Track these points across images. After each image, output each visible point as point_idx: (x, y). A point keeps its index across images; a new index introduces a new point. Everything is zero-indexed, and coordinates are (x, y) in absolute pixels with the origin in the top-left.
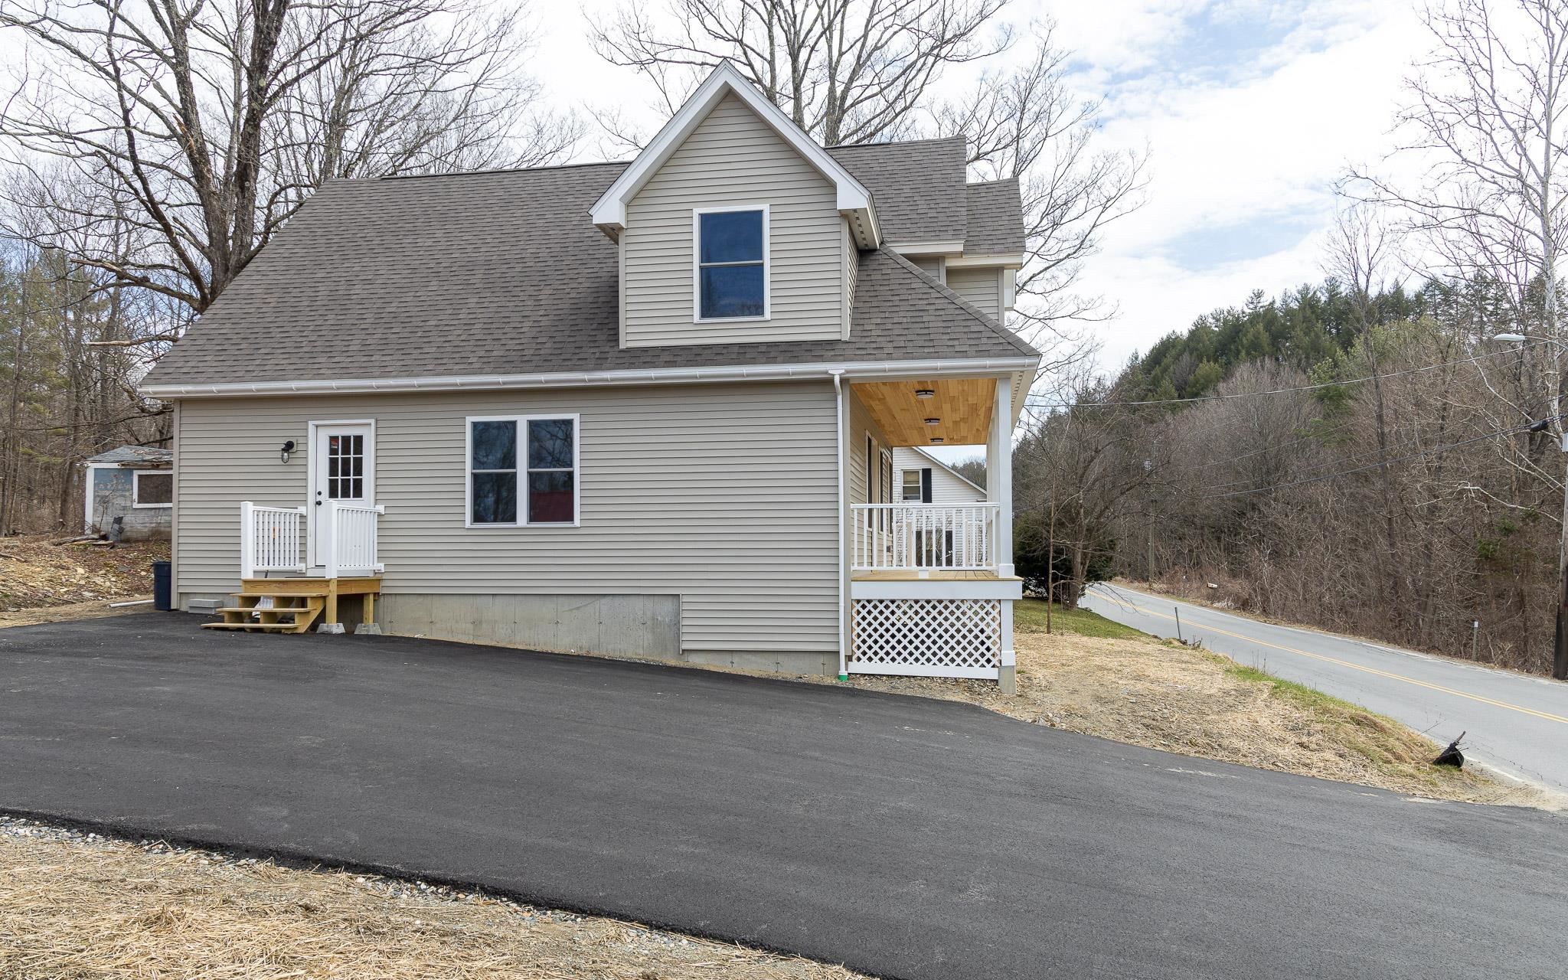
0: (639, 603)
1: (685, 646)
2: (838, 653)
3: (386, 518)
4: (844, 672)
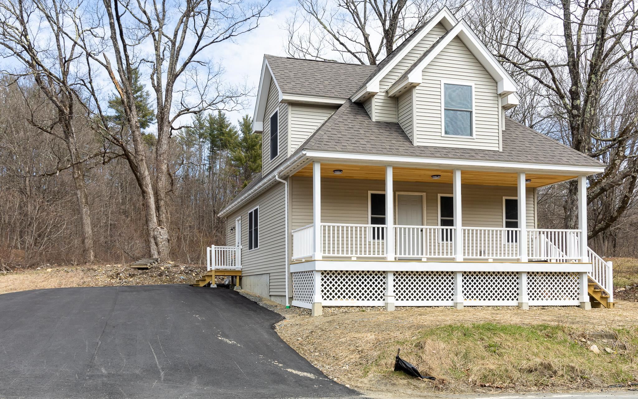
0: (265, 276)
1: (271, 294)
4: (288, 305)
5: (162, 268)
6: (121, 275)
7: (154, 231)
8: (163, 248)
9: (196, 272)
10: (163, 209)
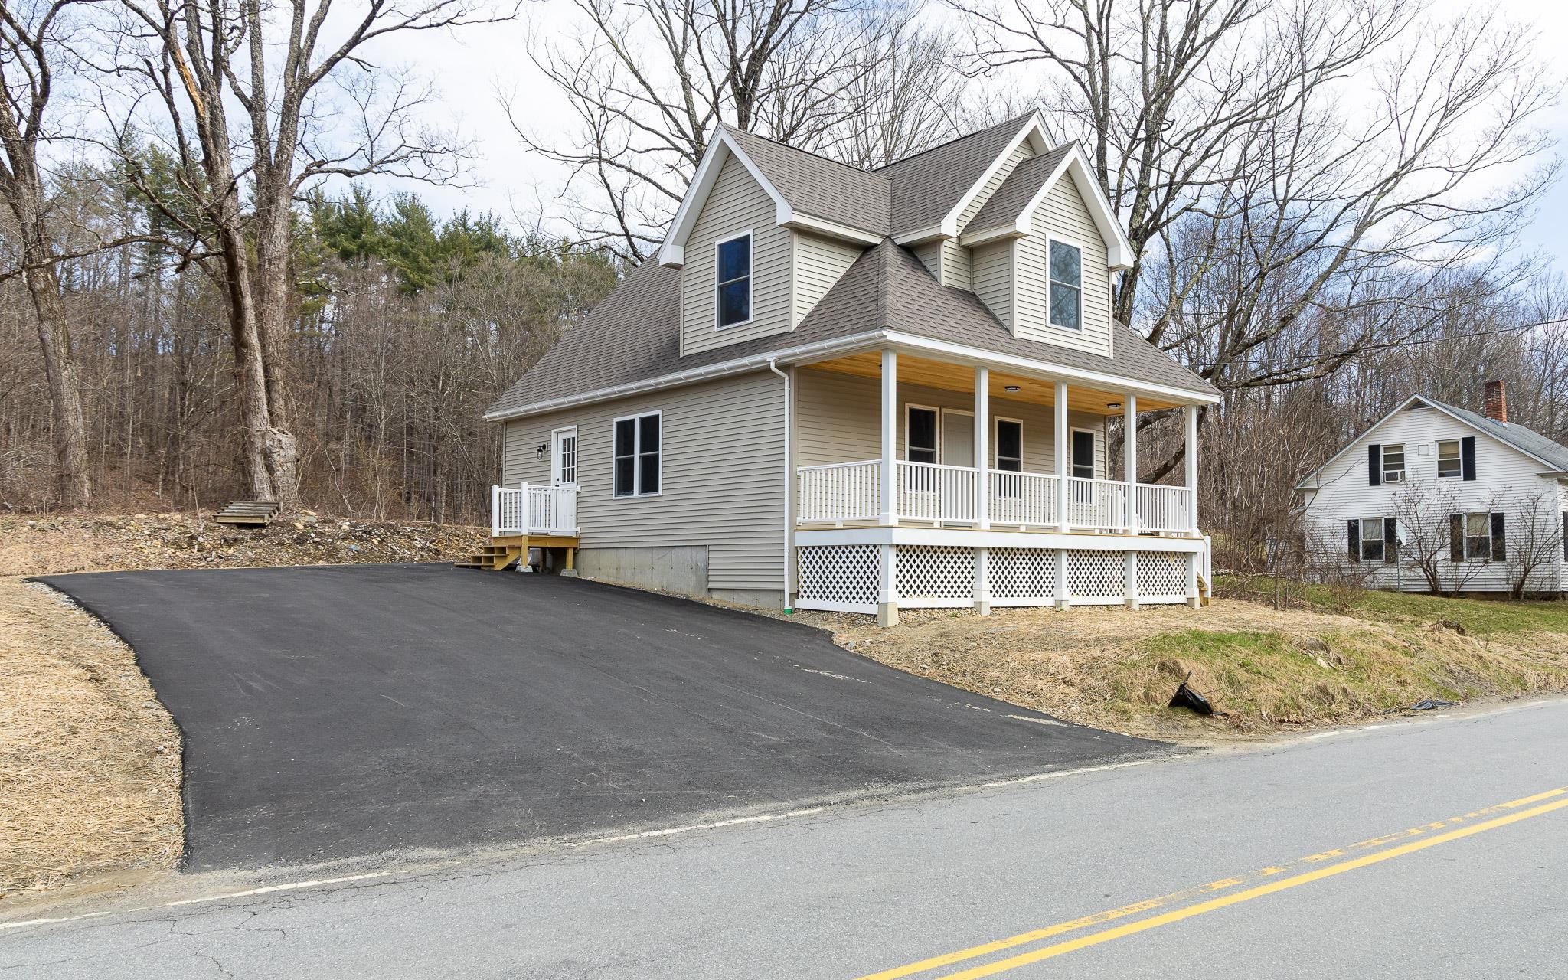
0: (689, 551)
1: (711, 585)
2: (783, 591)
3: (583, 495)
4: (787, 607)
5: (300, 526)
6: (200, 539)
7: (263, 437)
8: (284, 479)
9: (379, 536)
10: (279, 387)
